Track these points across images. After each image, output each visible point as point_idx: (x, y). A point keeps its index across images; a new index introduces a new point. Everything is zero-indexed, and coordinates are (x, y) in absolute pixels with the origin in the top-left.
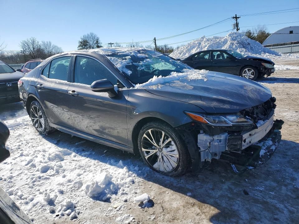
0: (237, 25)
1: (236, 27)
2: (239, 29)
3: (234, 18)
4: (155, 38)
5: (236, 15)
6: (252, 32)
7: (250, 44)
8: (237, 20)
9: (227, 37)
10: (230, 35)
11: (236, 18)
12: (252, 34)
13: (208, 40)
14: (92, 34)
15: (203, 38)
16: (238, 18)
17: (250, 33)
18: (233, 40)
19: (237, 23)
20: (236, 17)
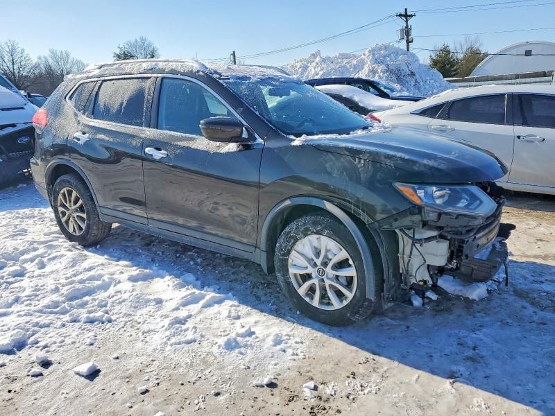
0: (407, 32)
1: (405, 37)
2: (412, 42)
3: (400, 15)
4: (234, 52)
5: (406, 9)
6: (452, 48)
7: (414, 75)
8: (407, 21)
9: (364, 55)
10: (372, 52)
11: (406, 16)
12: (451, 54)
13: (324, 61)
14: (143, 40)
15: (314, 56)
16: (411, 16)
17: (449, 52)
18: (376, 61)
19: (407, 27)
20: (406, 13)
